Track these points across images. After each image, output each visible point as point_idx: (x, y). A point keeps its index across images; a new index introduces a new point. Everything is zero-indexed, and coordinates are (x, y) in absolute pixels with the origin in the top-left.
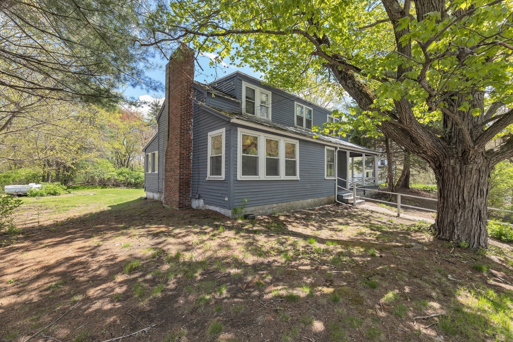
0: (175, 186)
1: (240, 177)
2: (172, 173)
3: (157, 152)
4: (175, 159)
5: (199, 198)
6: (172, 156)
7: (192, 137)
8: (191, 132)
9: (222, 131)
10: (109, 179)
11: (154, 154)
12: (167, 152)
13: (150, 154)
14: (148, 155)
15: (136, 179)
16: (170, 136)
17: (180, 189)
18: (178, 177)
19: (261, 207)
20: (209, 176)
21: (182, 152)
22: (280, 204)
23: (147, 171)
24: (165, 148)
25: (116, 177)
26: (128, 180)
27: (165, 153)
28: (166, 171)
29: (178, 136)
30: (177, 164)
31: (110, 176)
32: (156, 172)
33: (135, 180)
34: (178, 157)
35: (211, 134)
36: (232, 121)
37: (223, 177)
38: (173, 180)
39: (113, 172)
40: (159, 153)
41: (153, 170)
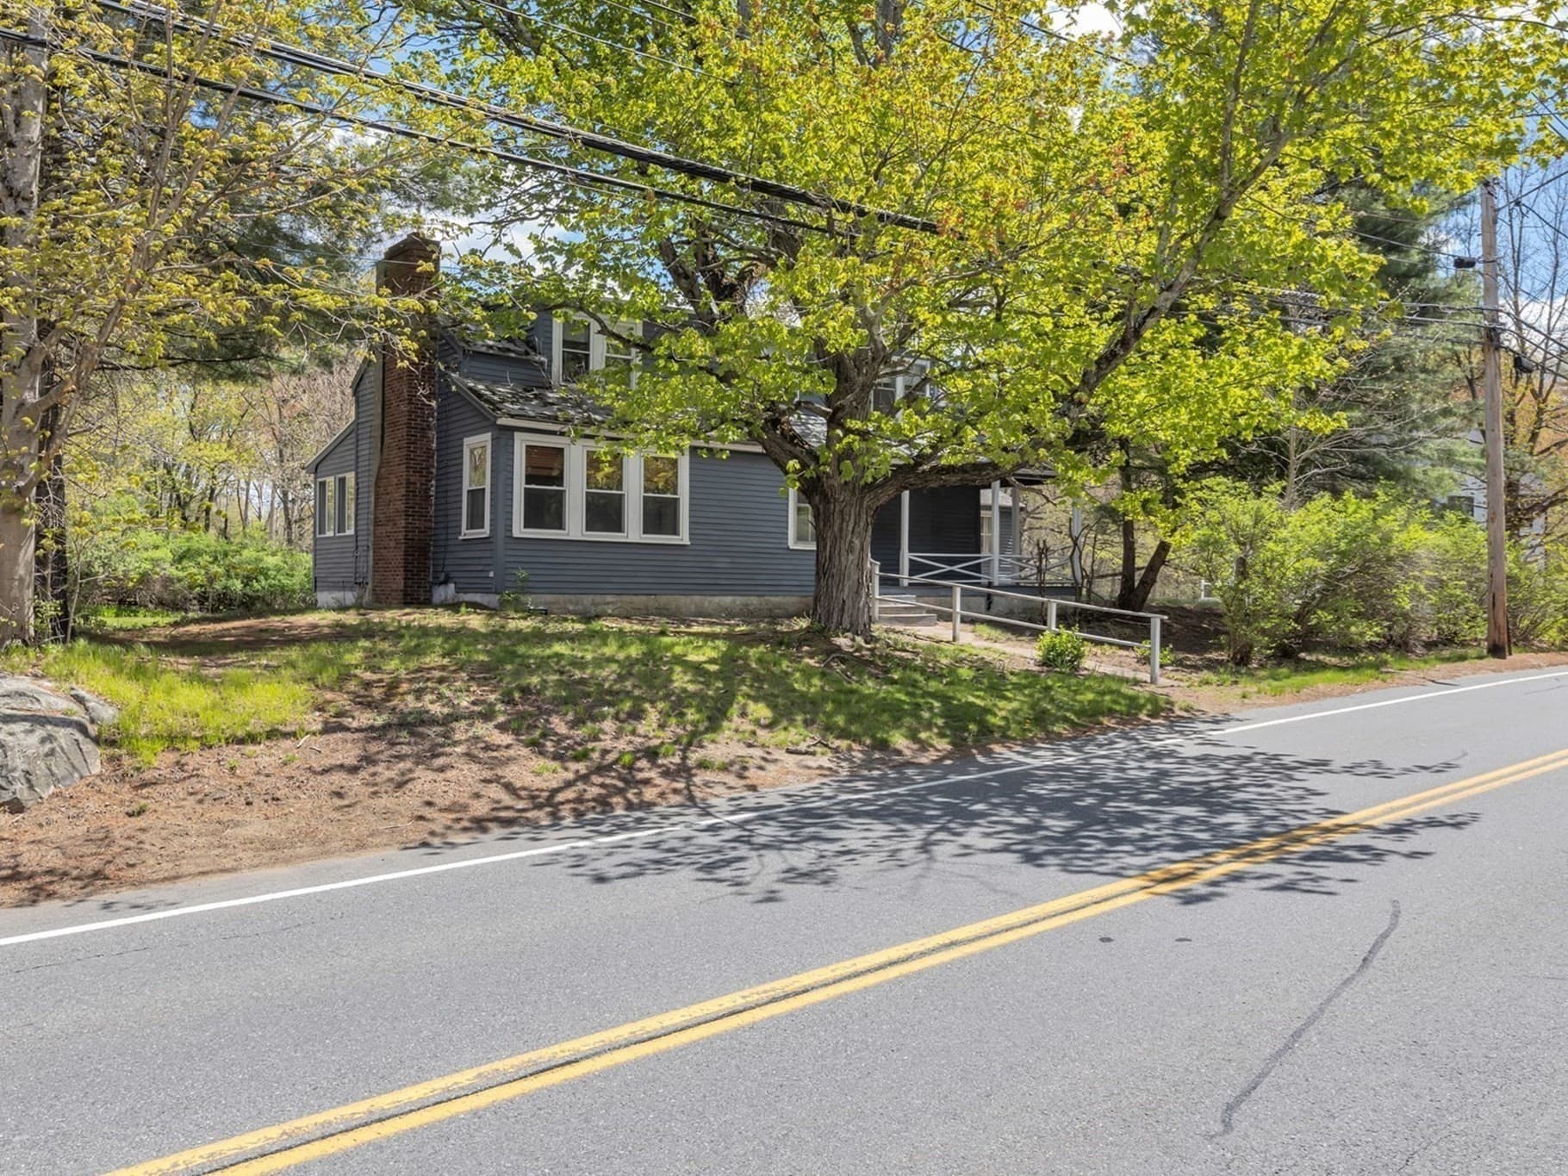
0: (396, 557)
1: (519, 529)
2: (389, 529)
3: (350, 477)
4: (397, 496)
5: (445, 582)
6: (390, 489)
7: (434, 445)
8: (433, 434)
9: (486, 438)
10: (144, 578)
11: (342, 481)
12: (379, 478)
13: (331, 481)
14: (323, 484)
15: (247, 580)
16: (387, 440)
17: (406, 562)
18: (401, 536)
19: (573, 597)
20: (466, 533)
21: (412, 479)
22: (625, 598)
23: (322, 531)
24: (375, 468)
25: (173, 571)
26: (218, 586)
27: (373, 479)
28: (377, 523)
29: (404, 444)
30: (401, 506)
31: (147, 566)
32: (350, 532)
33: (246, 585)
34: (403, 491)
35: (469, 442)
36: (500, 422)
37: (486, 531)
38: (392, 544)
39: (156, 547)
40: (357, 478)
41: (341, 528)
